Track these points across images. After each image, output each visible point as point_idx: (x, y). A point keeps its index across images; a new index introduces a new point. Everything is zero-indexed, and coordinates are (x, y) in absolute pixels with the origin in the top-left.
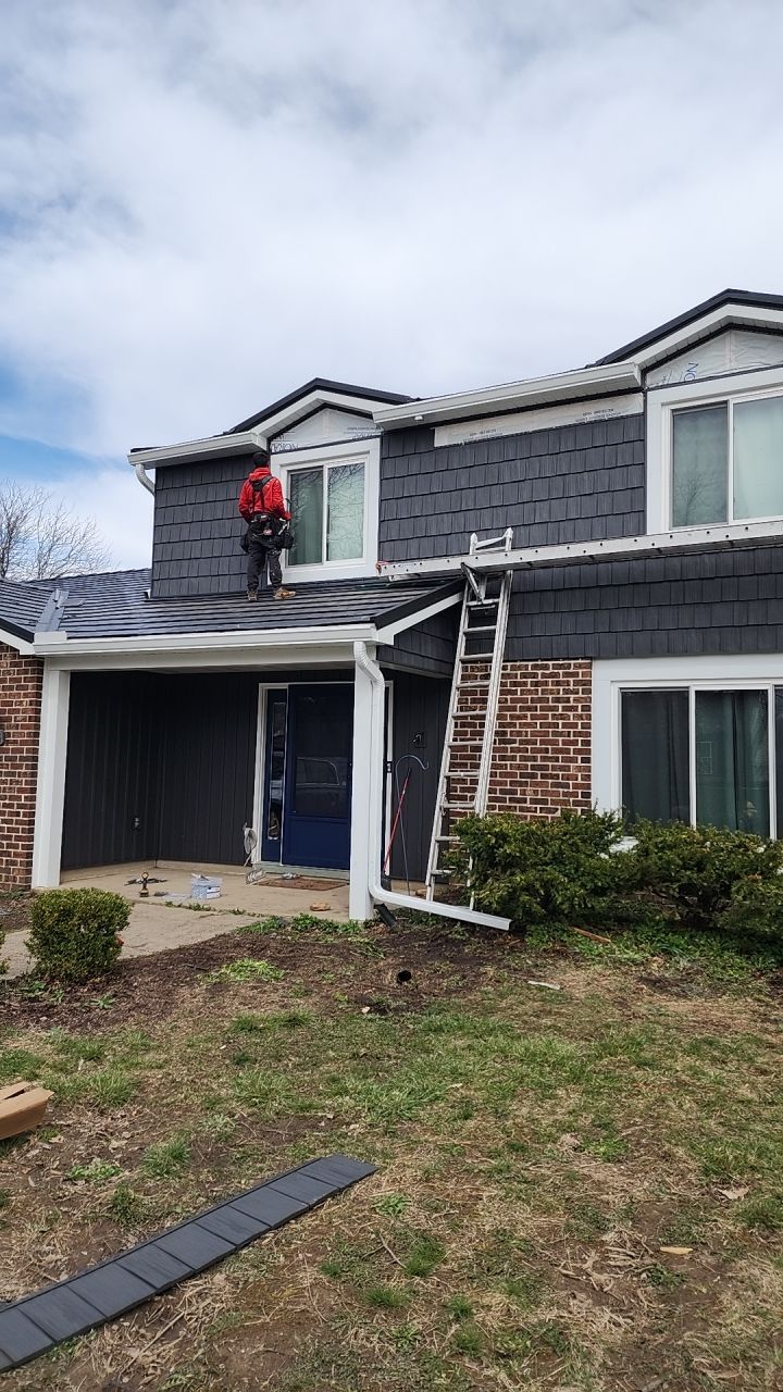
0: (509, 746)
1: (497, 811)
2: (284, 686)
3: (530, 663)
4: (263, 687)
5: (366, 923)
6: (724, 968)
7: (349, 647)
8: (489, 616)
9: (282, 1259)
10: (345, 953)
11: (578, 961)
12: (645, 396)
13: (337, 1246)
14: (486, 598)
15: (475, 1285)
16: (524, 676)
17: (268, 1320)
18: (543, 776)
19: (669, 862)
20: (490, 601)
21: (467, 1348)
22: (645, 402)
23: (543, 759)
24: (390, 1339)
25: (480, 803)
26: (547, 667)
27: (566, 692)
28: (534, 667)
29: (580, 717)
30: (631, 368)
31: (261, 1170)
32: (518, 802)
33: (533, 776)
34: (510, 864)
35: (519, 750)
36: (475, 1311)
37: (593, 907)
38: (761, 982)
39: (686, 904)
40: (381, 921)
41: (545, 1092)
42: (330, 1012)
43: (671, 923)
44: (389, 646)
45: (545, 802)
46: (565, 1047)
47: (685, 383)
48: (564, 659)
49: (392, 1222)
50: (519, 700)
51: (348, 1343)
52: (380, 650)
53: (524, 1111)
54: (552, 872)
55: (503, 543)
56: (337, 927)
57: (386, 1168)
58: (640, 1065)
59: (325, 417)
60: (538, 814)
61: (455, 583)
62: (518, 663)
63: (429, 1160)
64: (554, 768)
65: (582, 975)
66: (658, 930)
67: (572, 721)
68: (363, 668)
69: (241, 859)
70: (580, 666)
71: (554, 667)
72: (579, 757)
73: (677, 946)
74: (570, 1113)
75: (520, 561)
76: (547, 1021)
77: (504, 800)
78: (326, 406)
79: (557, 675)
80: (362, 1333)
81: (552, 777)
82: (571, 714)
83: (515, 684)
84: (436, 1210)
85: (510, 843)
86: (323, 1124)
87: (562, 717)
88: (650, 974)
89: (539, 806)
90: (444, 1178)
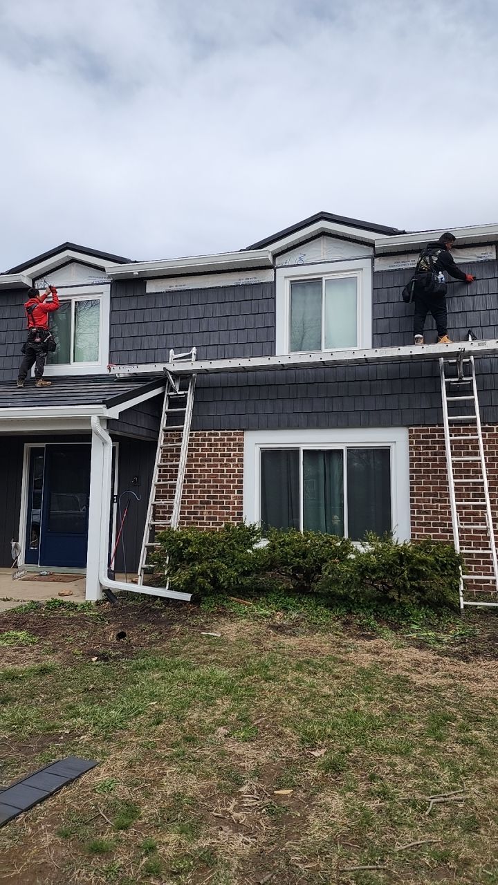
0: (193, 484)
1: (185, 525)
2: (43, 445)
3: (207, 432)
4: (28, 446)
5: (97, 602)
6: (317, 616)
7: (87, 420)
8: (182, 402)
9: (30, 830)
10: (81, 622)
11: (232, 617)
12: (275, 271)
13: (68, 817)
14: (179, 391)
15: (159, 830)
16: (203, 440)
17: (19, 872)
18: (214, 503)
19: (286, 554)
20: (182, 393)
21: (153, 872)
22: (275, 274)
23: (215, 492)
24: (102, 874)
25: (174, 521)
26: (217, 435)
27: (229, 450)
28: (210, 434)
29: (237, 466)
30: (266, 253)
31: (17, 773)
32: (199, 519)
33: (208, 503)
34: (193, 559)
35: (200, 487)
36: (158, 847)
37: (242, 583)
38: (338, 624)
39: (296, 578)
40: (108, 600)
41: (209, 702)
42: (70, 662)
43: (288, 591)
44: (115, 420)
45: (215, 519)
46: (222, 673)
47: (298, 265)
48: (228, 430)
49: (106, 797)
50: (200, 455)
51: (74, 880)
52: (109, 422)
53: (195, 715)
54: (218, 563)
55: (190, 356)
56: (77, 606)
57: (103, 762)
58: (267, 679)
59: (73, 268)
60: (211, 527)
61: (160, 380)
62: (199, 432)
63: (131, 754)
64: (221, 497)
65: (234, 626)
66: (280, 596)
67: (232, 468)
68: (97, 434)
69: (9, 563)
70: (237, 434)
71: (222, 434)
72: (236, 490)
73: (291, 605)
74: (224, 714)
75: (200, 368)
76: (212, 657)
77: (190, 518)
78: (73, 261)
79: (223, 440)
80: (84, 872)
81: (220, 503)
82: (231, 464)
83: (198, 445)
84: (136, 785)
85: (192, 546)
86: (62, 738)
87: (226, 465)
88: (274, 623)
89: (211, 522)
90: (142, 764)
